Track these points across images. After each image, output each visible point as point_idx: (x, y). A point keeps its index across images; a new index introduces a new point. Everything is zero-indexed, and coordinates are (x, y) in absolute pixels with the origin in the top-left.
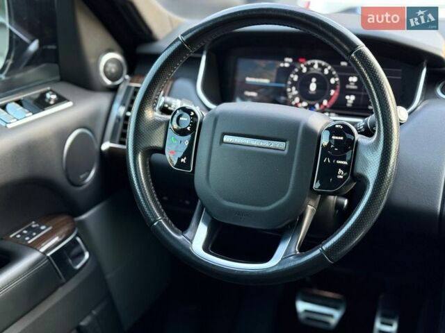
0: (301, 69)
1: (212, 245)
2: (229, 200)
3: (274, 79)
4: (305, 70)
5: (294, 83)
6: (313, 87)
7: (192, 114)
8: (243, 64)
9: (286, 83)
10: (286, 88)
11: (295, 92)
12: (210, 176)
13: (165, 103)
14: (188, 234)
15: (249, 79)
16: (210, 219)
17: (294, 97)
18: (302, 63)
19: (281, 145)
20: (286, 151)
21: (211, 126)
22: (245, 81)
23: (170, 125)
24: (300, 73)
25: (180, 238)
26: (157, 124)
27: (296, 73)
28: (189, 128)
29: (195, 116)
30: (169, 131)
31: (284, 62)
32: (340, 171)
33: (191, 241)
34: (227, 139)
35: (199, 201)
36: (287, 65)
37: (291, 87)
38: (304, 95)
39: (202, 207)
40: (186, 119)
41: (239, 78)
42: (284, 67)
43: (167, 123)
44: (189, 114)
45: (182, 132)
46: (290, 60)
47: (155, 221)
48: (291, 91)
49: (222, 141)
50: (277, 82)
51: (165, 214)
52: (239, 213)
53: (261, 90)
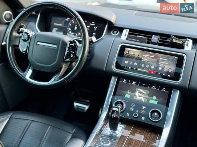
0: (72, 22)
1: (33, 77)
2: (38, 63)
3: (63, 24)
4: (73, 22)
5: (70, 27)
6: (76, 28)
7: (28, 35)
8: (54, 19)
9: (67, 26)
10: (67, 28)
11: (70, 29)
12: (33, 55)
13: (22, 30)
14: (25, 73)
15: (55, 24)
16: (33, 68)
17: (70, 31)
18: (73, 20)
19: (55, 46)
20: (56, 48)
21: (34, 39)
22: (54, 24)
23: (21, 38)
24: (72, 23)
25: (22, 74)
26: (17, 37)
27: (71, 23)
28: (27, 39)
29: (29, 35)
30: (21, 40)
31: (67, 19)
32: (72, 55)
33: (26, 75)
34: (38, 43)
35: (30, 64)
36: (68, 20)
37: (69, 28)
38: (73, 31)
39: (31, 65)
40: (26, 36)
41: (52, 23)
42: (67, 21)
43: (20, 37)
44: (27, 34)
45: (25, 40)
46: (69, 18)
47: (14, 68)
48: (69, 29)
49: (37, 44)
50: (64, 25)
51: (18, 67)
52: (41, 67)
53: (59, 28)
